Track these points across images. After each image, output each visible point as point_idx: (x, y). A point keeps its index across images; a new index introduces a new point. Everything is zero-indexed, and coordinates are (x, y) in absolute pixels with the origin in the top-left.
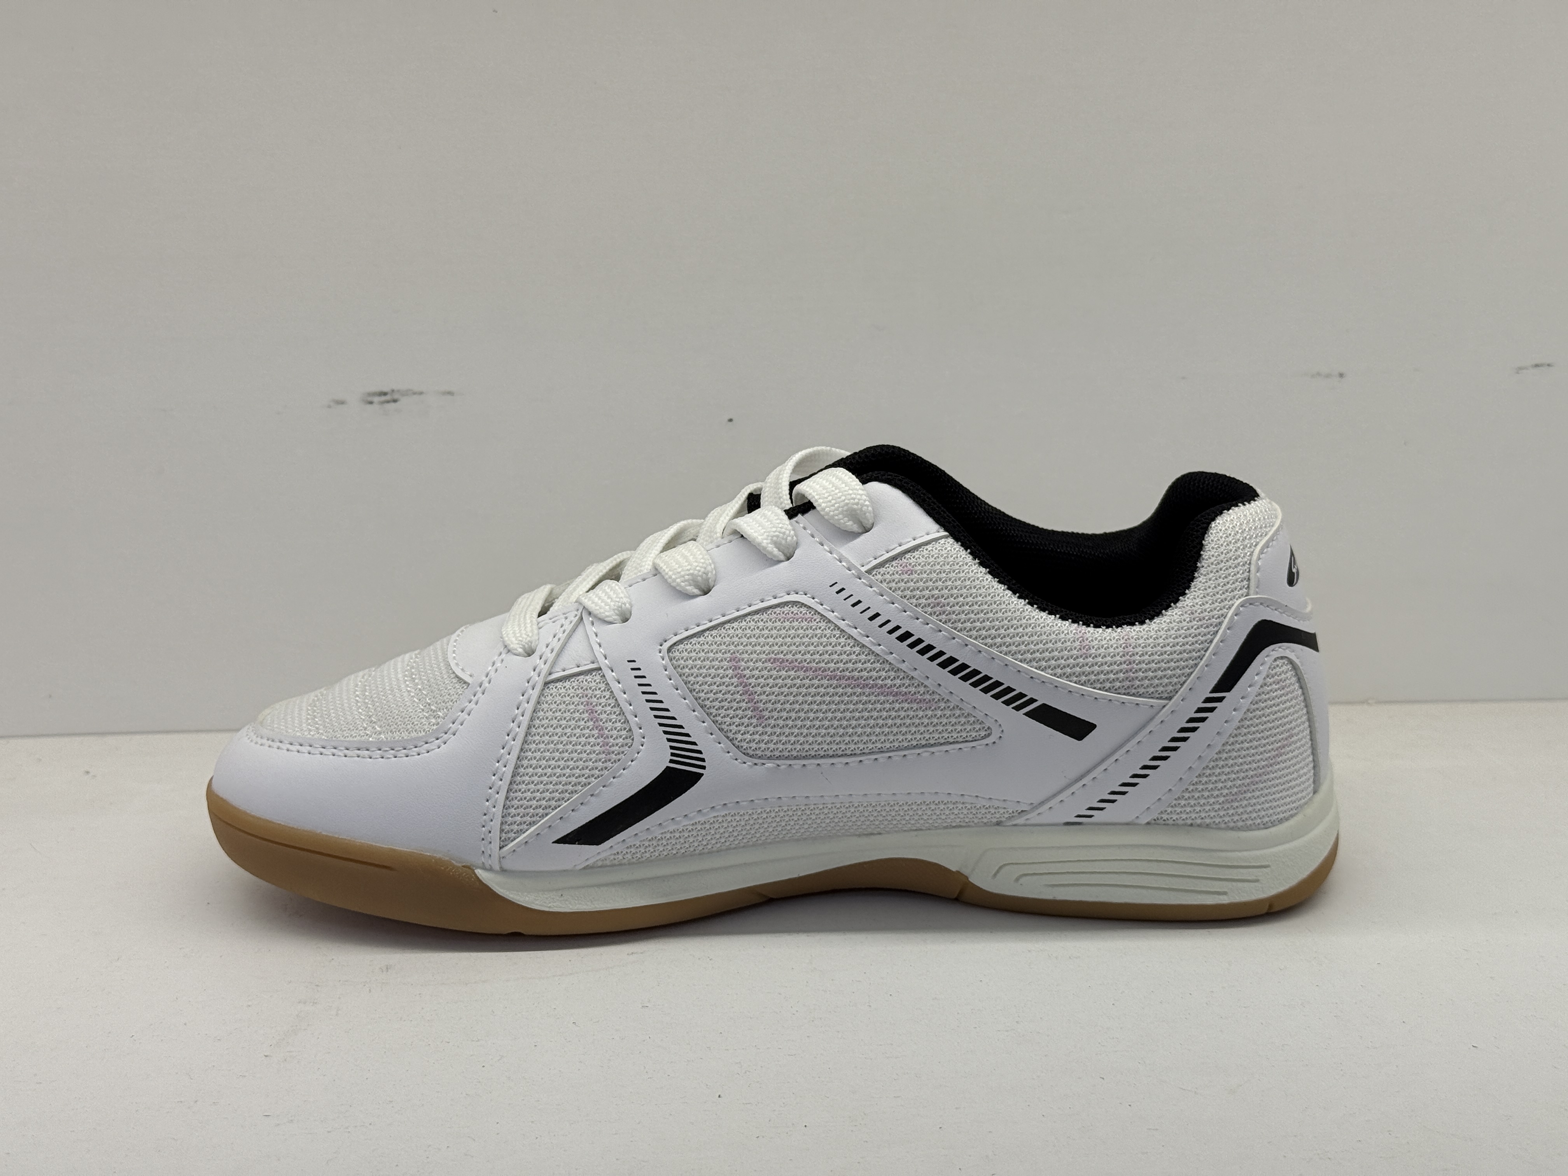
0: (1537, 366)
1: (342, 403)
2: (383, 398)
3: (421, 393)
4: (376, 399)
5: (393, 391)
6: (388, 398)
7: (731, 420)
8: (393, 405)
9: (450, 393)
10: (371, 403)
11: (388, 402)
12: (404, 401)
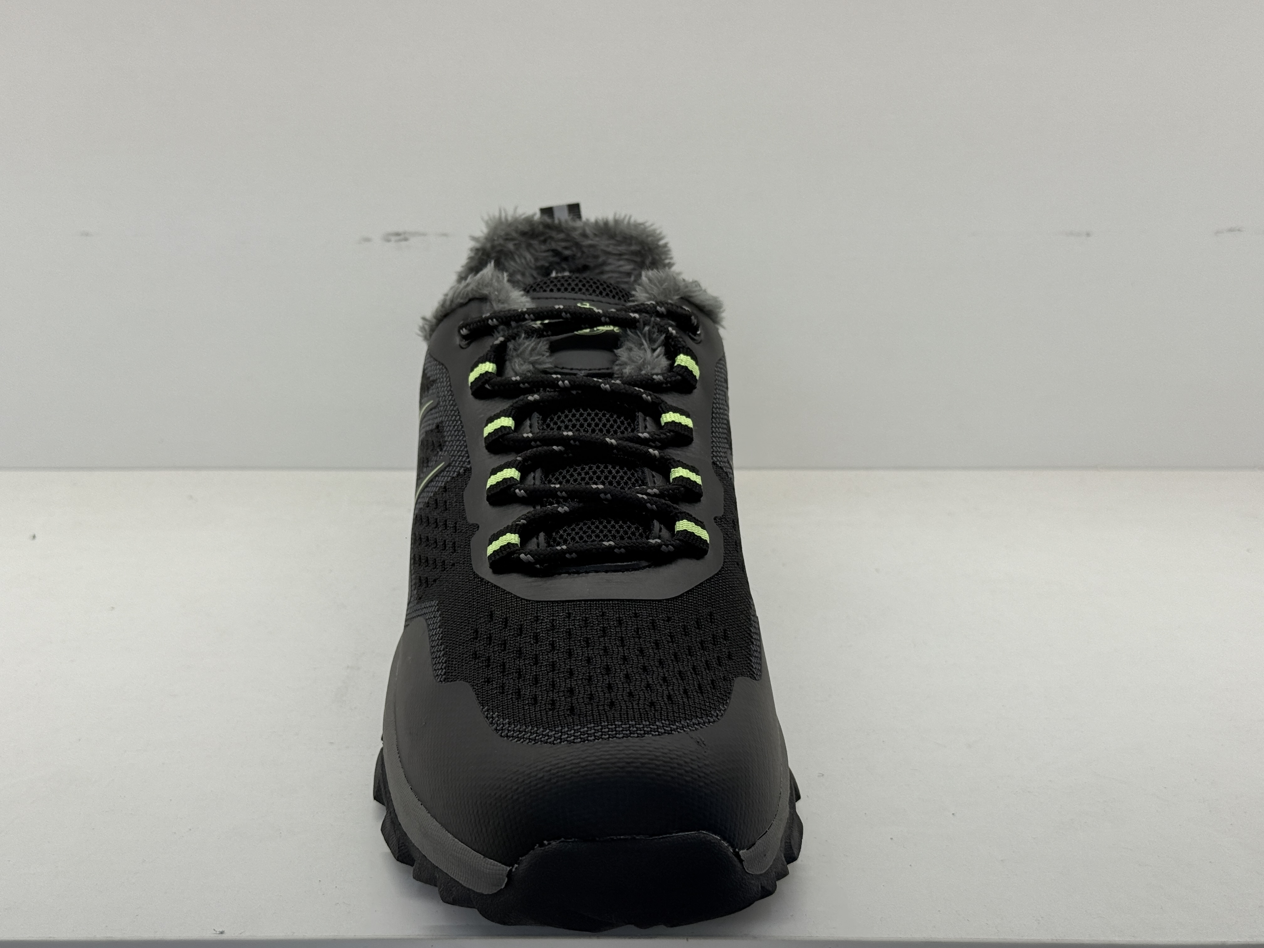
1: (367, 240)
2: (398, 238)
3: (424, 235)
4: (393, 238)
5: (405, 233)
6: (402, 237)
8: (403, 243)
9: (445, 235)
10: (389, 241)
11: (400, 240)
12: (413, 240)
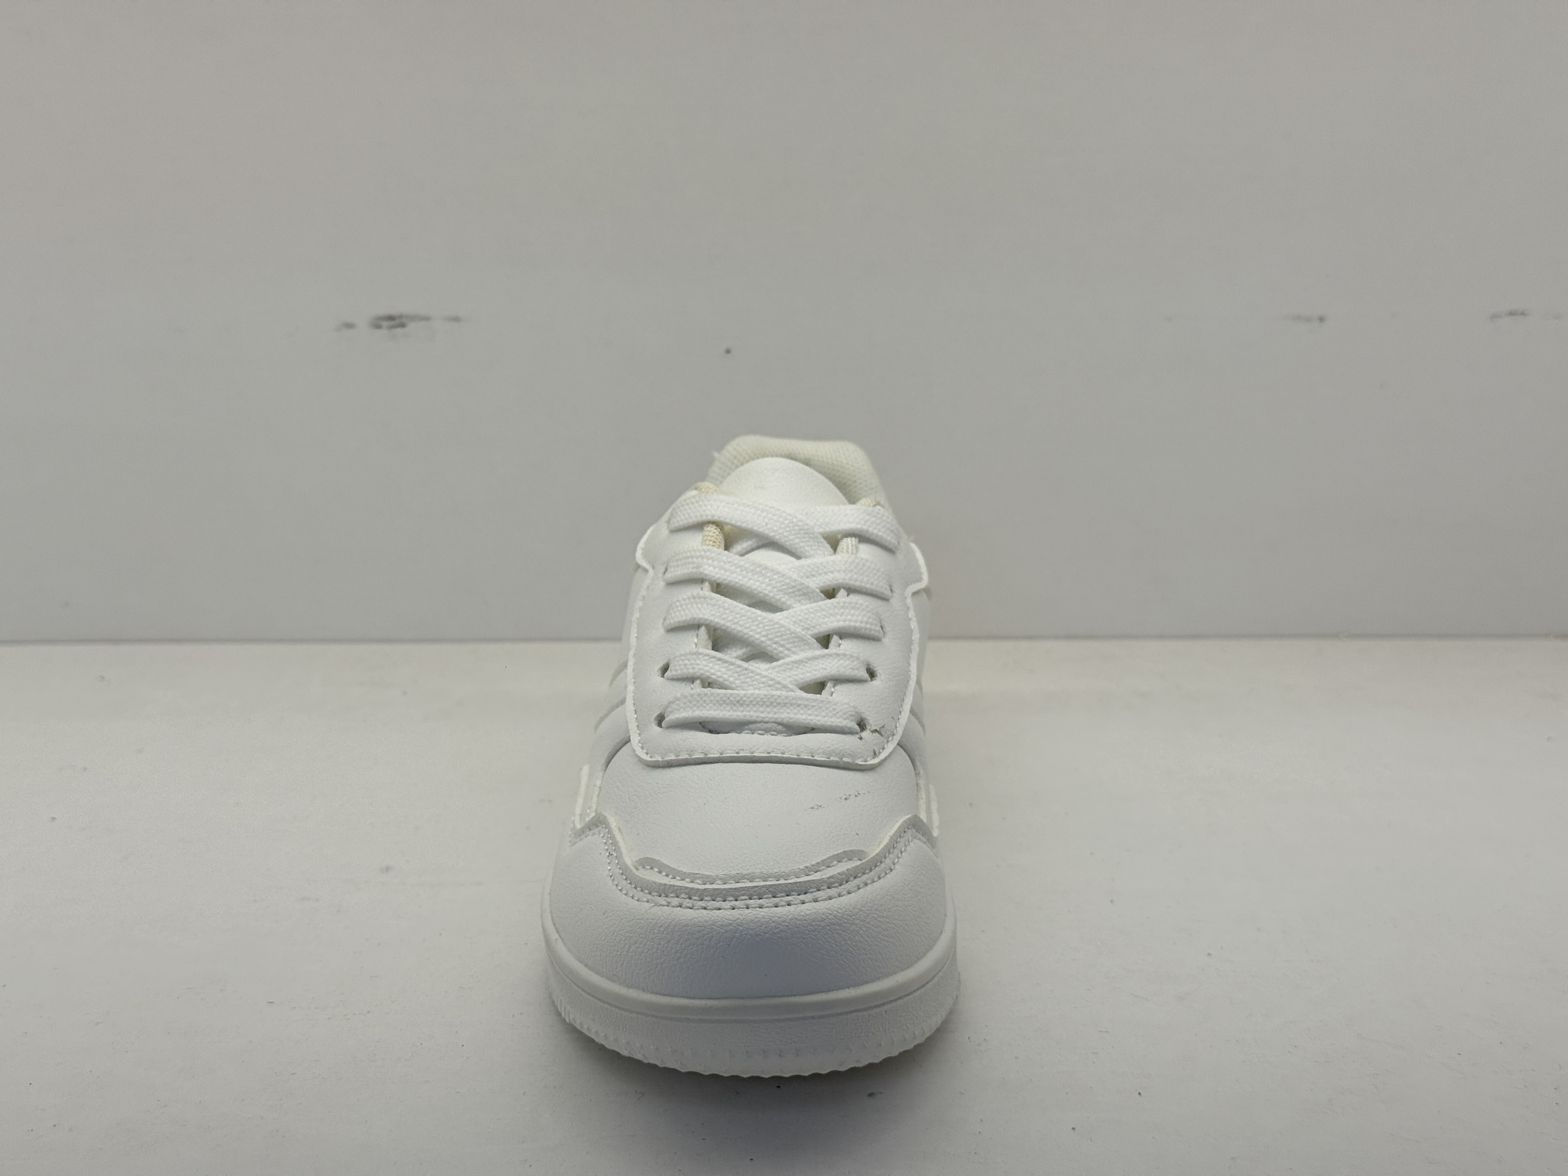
0: (1512, 314)
1: (350, 326)
2: (392, 323)
3: (427, 319)
4: (385, 324)
5: (401, 316)
6: (396, 322)
7: (728, 351)
8: (399, 331)
9: (456, 319)
10: (378, 327)
11: (395, 327)
12: (412, 327)
